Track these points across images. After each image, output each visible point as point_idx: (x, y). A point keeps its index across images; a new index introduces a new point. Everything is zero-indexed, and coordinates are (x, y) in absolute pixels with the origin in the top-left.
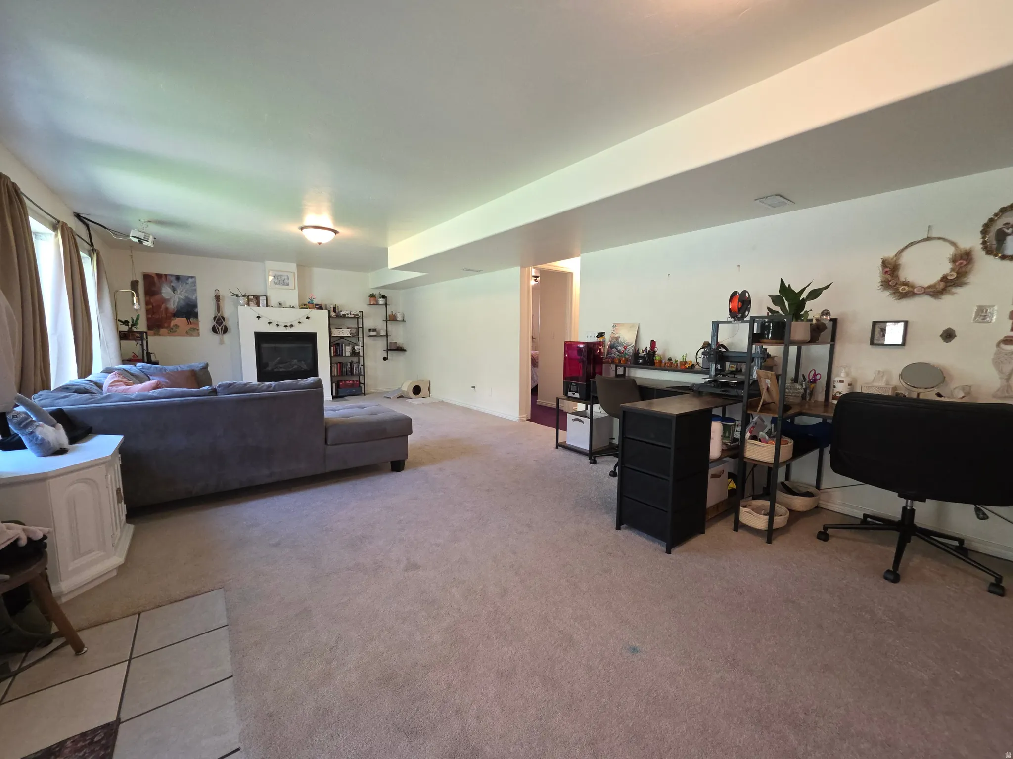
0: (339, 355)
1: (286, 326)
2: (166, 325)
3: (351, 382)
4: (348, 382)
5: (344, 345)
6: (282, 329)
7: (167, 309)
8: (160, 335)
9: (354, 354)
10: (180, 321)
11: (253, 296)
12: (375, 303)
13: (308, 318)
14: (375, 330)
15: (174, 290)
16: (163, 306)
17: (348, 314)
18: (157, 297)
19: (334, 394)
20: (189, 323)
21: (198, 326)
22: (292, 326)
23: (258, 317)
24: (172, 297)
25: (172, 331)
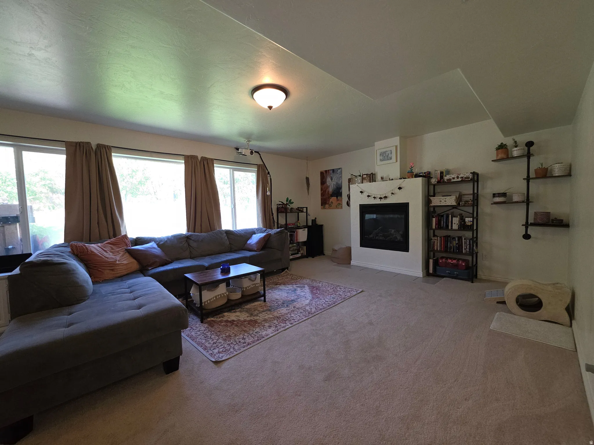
0: (443, 227)
1: (381, 198)
2: (328, 202)
3: (455, 261)
4: (450, 261)
5: (450, 216)
6: (378, 202)
7: (328, 192)
8: (325, 209)
9: (463, 226)
10: (333, 199)
11: (367, 175)
12: (505, 157)
13: (400, 188)
14: (504, 195)
15: (332, 179)
16: (327, 190)
17: (454, 178)
18: (325, 185)
19: (431, 271)
20: (338, 200)
21: (342, 203)
22: (386, 197)
23: (361, 192)
24: (331, 184)
25: (330, 207)
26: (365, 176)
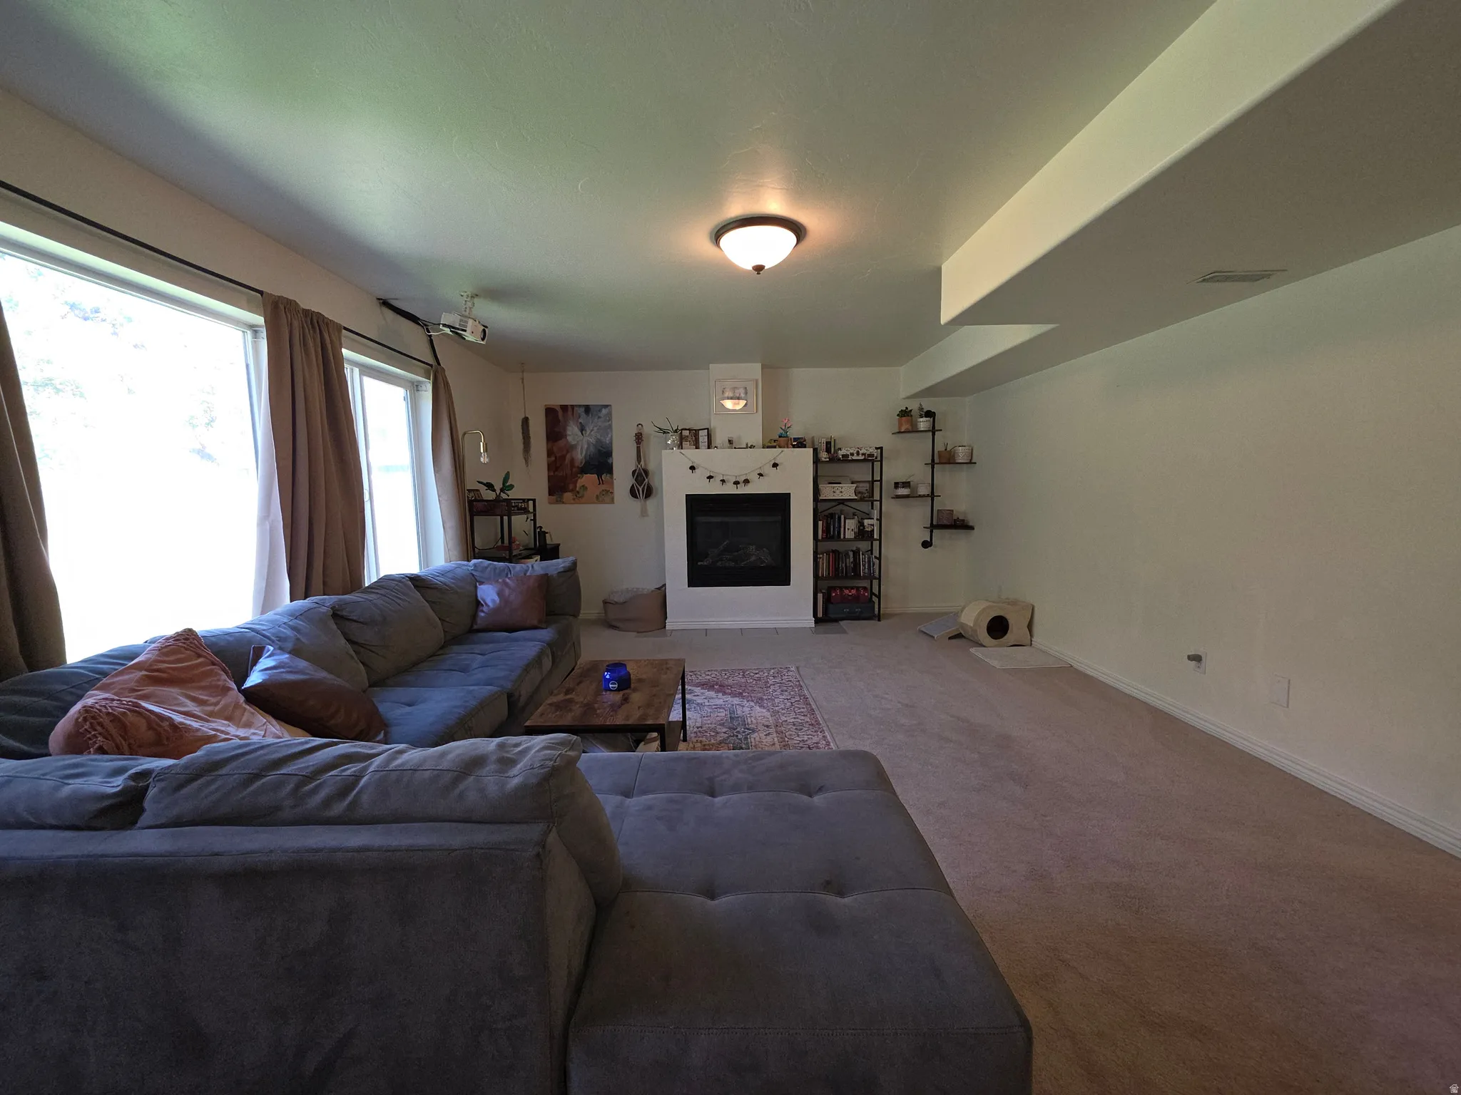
0: (833, 536)
1: (736, 483)
2: (571, 487)
3: (854, 592)
4: (847, 592)
5: (842, 516)
6: (730, 489)
7: (572, 460)
8: (563, 503)
9: (863, 534)
10: (588, 480)
11: (689, 430)
12: (910, 428)
13: (775, 465)
14: (906, 484)
15: (582, 429)
16: (568, 456)
17: (852, 454)
18: (561, 443)
19: (820, 615)
20: (601, 482)
21: (613, 488)
22: (747, 481)
23: (692, 468)
24: (580, 441)
25: (579, 497)
26: (686, 433)
